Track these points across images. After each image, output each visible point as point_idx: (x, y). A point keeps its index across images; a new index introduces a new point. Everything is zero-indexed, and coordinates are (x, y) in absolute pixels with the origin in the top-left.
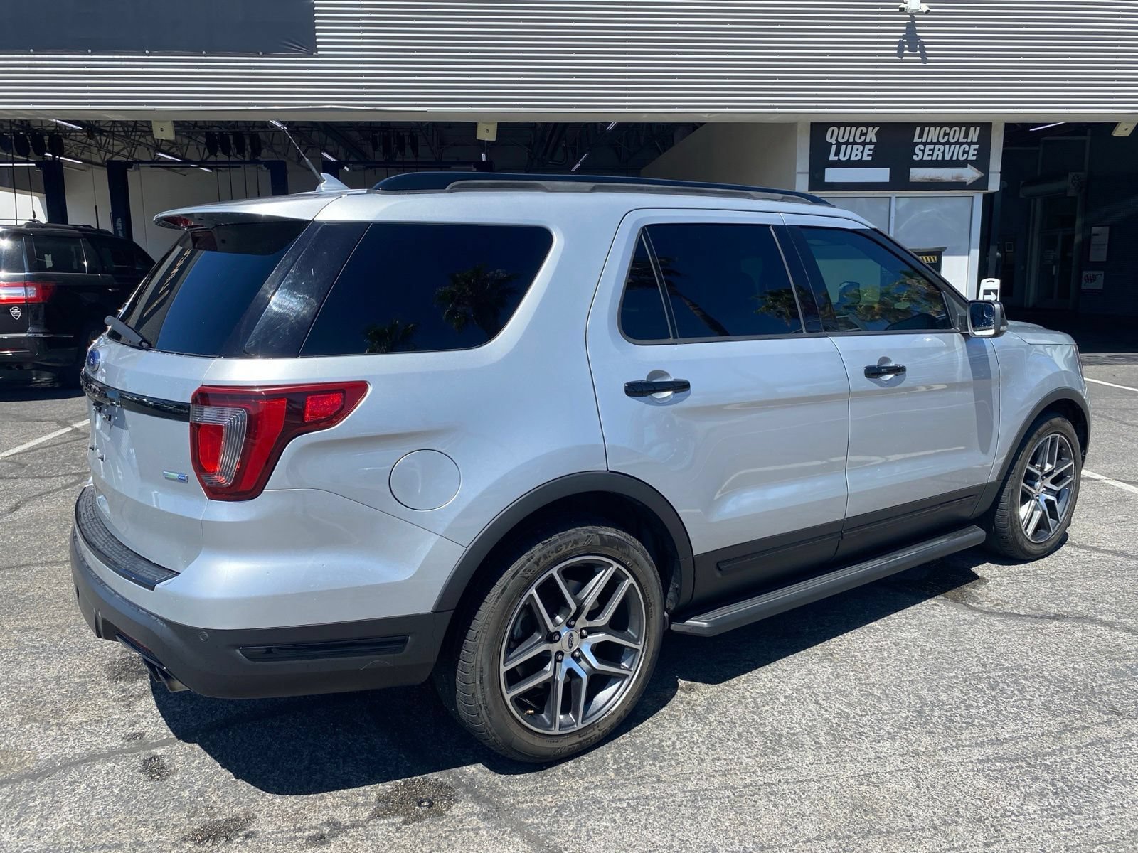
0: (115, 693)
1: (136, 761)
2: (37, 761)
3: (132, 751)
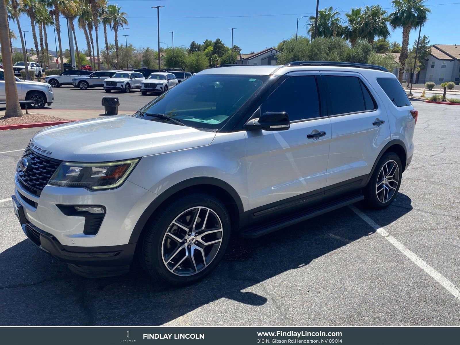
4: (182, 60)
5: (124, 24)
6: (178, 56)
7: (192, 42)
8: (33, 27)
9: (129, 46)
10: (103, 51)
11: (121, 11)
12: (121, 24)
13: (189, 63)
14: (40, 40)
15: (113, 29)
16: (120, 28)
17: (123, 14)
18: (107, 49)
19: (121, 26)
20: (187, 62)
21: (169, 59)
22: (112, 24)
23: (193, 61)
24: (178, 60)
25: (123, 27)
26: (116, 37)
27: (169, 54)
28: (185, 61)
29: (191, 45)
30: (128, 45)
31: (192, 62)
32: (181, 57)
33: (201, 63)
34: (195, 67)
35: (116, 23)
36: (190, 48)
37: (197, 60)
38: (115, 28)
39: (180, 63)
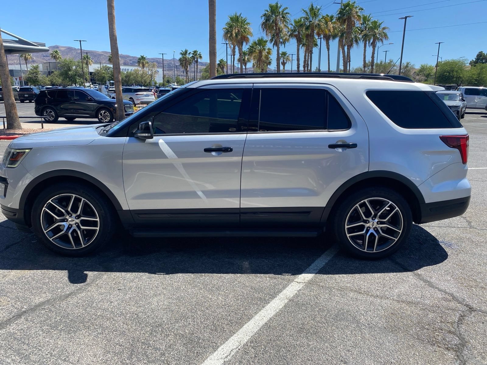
4: (457, 75)
5: (384, 40)
6: (453, 71)
7: (479, 52)
8: (298, 50)
9: (389, 62)
10: (361, 69)
11: (382, 26)
12: (381, 40)
13: (467, 78)
14: (304, 62)
15: (371, 45)
16: (378, 44)
17: (384, 28)
18: (365, 67)
19: (380, 42)
20: (464, 77)
21: (441, 75)
22: (371, 41)
23: (473, 75)
24: (452, 74)
25: (382, 42)
26: (373, 53)
27: (442, 68)
28: (461, 75)
29: (478, 56)
30: (387, 61)
31: (471, 77)
32: (457, 72)
33: (483, 77)
34: (475, 82)
35: (376, 38)
36: (474, 60)
37: (479, 74)
38: (374, 45)
39: (453, 78)
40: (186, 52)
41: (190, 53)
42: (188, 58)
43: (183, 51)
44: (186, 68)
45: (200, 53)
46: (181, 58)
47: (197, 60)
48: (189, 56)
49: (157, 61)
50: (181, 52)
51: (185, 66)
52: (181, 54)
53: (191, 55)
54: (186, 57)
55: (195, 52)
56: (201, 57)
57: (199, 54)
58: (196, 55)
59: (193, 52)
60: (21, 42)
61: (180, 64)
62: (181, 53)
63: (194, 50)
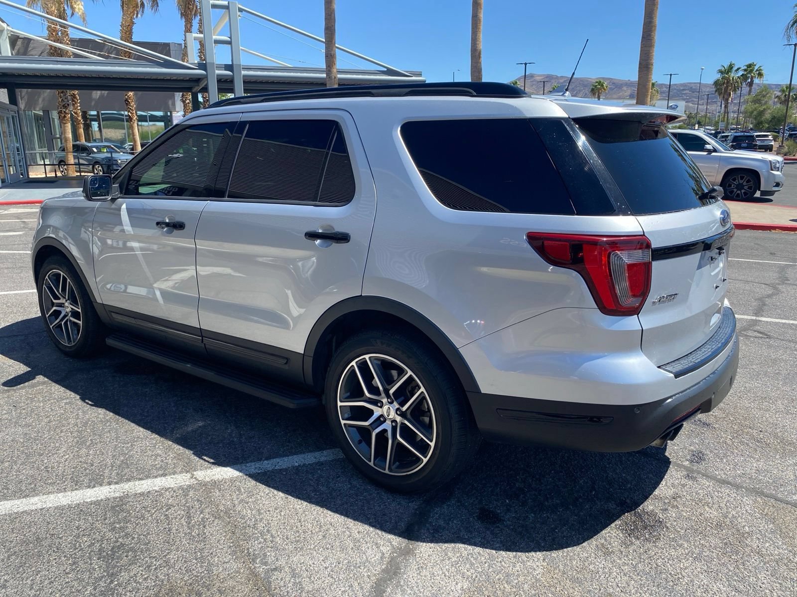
0: (673, 513)
1: (702, 467)
2: (755, 501)
3: (699, 473)
40: (731, 67)
41: (738, 69)
42: (733, 79)
43: (724, 67)
44: (726, 97)
45: (760, 67)
46: (719, 80)
47: (752, 81)
48: (734, 75)
49: (691, 88)
50: (720, 68)
51: (724, 94)
52: (721, 72)
53: (740, 73)
54: (729, 76)
55: (750, 66)
56: (760, 75)
57: (757, 70)
58: (751, 71)
59: (746, 68)
60: (390, 72)
61: (716, 91)
62: (719, 70)
63: (747, 64)
